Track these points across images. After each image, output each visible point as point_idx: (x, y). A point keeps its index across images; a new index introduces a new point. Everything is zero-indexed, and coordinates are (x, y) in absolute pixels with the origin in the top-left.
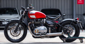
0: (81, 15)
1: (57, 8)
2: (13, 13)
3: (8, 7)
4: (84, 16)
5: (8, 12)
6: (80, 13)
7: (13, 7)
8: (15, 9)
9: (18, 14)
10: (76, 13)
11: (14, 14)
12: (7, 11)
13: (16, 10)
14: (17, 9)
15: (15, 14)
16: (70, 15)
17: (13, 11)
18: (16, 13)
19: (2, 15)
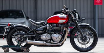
2: (17, 17)
3: (11, 9)
5: (12, 16)
7: (18, 9)
8: (20, 12)
9: (25, 18)
11: (19, 17)
12: (11, 14)
13: (22, 13)
14: (23, 11)
15: (21, 18)
17: (18, 14)
18: (21, 16)
19: (4, 19)
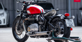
0: (77, 9)
1: (49, 2)
4: (80, 11)
6: (76, 7)
10: (71, 8)
16: (64, 10)
